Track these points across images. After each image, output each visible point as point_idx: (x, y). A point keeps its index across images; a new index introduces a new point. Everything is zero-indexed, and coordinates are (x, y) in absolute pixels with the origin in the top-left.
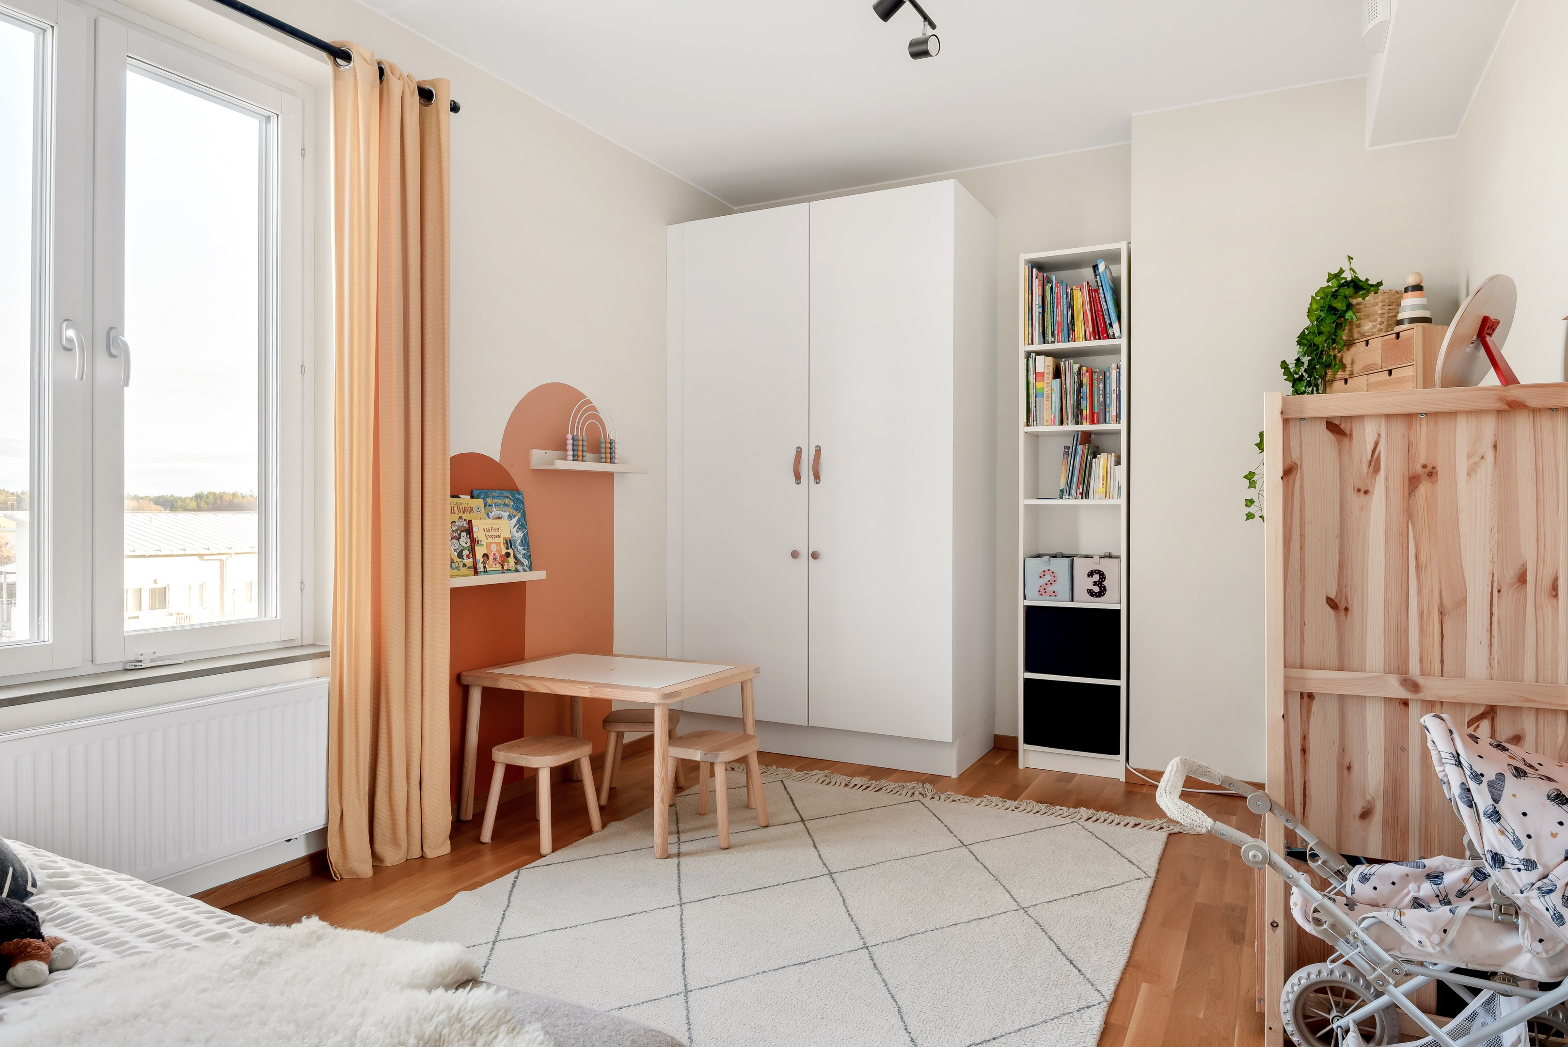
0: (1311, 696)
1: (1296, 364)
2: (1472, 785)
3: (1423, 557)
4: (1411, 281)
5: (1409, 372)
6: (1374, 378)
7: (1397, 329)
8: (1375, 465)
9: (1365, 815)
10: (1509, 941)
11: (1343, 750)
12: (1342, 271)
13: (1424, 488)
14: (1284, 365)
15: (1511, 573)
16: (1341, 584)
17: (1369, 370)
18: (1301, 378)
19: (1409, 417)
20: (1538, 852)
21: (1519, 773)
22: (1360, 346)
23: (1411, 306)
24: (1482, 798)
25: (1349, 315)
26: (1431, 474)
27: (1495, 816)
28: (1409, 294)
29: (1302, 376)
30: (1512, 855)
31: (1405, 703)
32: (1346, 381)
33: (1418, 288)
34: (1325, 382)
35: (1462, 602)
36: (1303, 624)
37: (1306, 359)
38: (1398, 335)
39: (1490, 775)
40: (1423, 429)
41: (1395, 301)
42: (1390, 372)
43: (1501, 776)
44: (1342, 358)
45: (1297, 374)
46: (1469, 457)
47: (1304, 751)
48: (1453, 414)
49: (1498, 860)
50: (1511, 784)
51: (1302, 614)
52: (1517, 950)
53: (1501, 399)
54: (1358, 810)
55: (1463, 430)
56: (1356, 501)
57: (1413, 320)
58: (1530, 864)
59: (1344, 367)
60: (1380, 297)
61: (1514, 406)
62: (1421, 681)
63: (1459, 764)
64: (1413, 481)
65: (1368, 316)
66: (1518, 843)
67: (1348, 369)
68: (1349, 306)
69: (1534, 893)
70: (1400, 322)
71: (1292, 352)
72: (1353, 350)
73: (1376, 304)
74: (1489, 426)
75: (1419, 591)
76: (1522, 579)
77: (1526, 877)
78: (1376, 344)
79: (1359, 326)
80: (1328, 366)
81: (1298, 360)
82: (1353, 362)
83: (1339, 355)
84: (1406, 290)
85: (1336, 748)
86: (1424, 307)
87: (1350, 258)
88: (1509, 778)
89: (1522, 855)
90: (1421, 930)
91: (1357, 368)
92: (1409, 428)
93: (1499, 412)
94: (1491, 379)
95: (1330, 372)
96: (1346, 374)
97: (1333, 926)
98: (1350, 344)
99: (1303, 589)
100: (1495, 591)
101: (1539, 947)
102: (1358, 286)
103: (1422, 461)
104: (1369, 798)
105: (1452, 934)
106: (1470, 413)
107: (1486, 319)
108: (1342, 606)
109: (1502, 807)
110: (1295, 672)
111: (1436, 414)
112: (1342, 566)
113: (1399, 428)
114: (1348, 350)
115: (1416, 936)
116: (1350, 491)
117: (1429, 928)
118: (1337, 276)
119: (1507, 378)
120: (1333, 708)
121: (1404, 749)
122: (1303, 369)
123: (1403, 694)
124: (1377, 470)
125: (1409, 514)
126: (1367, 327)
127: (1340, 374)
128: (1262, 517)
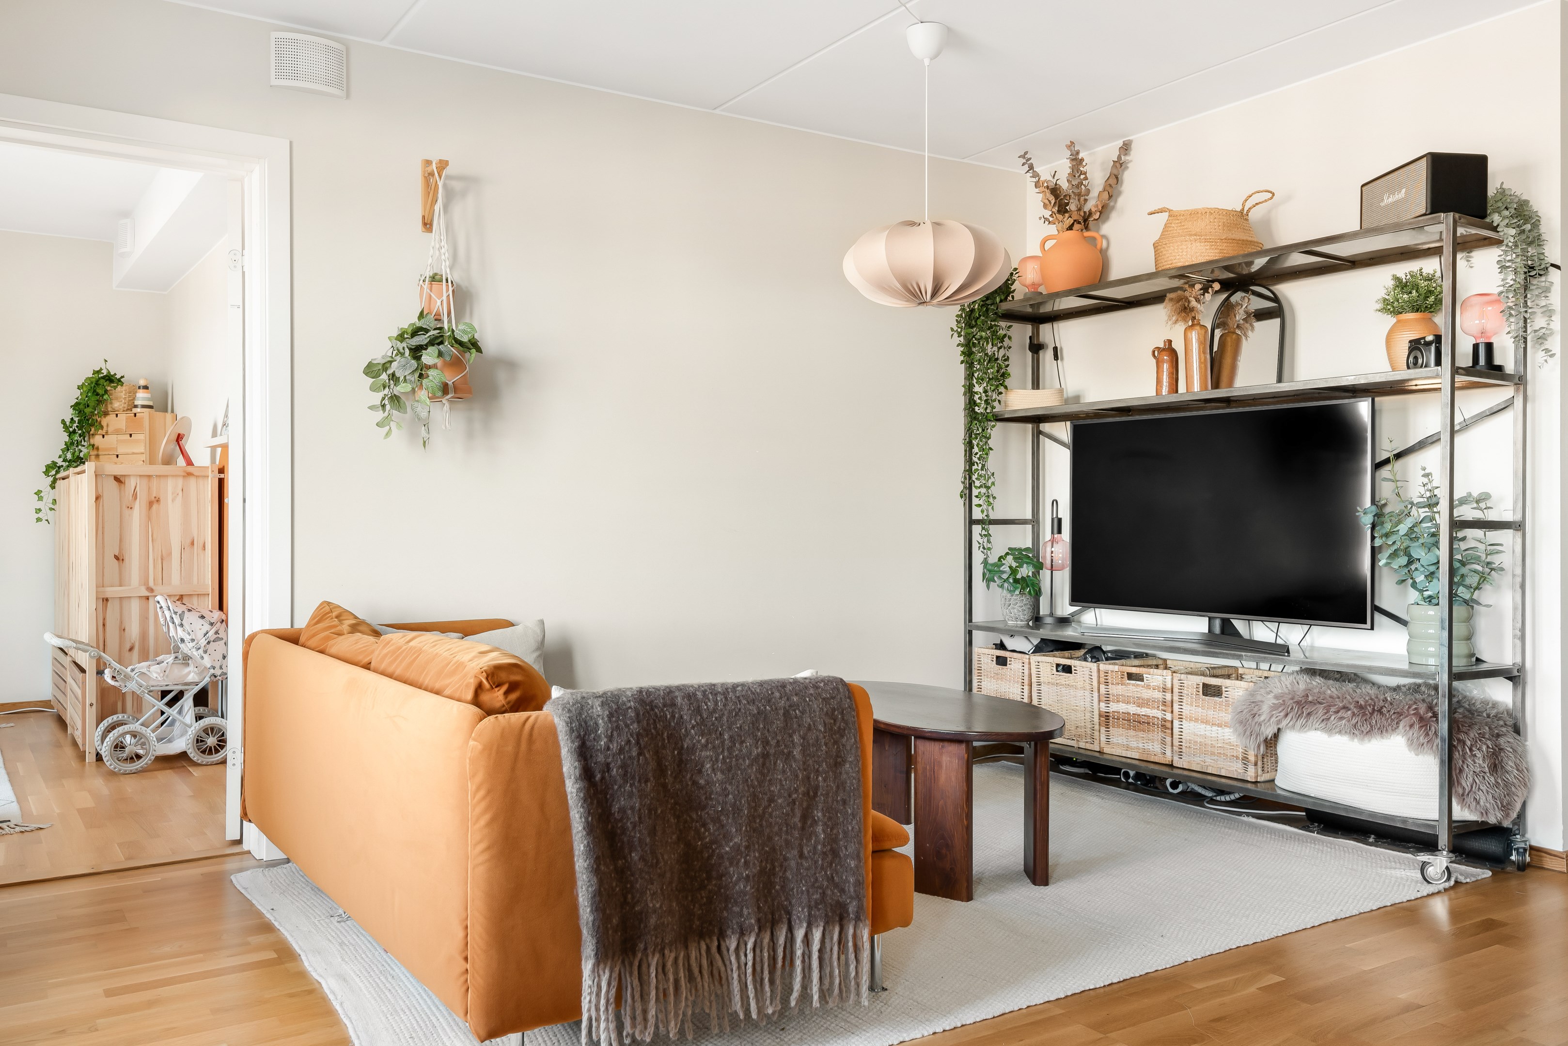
0: (107, 600)
1: (71, 422)
2: (174, 616)
3: (155, 536)
4: (142, 383)
5: (141, 437)
6: (121, 437)
7: (135, 410)
8: (135, 496)
9: (131, 649)
10: (187, 670)
11: (121, 622)
12: (101, 369)
13: (155, 507)
14: (63, 422)
15: (189, 541)
16: (121, 549)
17: (118, 432)
18: (74, 432)
19: (149, 476)
20: (195, 636)
21: (189, 610)
22: (112, 417)
23: (142, 397)
24: (177, 620)
25: (105, 397)
26: (158, 501)
27: (182, 625)
28: (141, 390)
29: (75, 430)
30: (187, 638)
31: (148, 598)
32: (103, 436)
33: (146, 388)
34: (89, 435)
35: (170, 554)
36: (103, 568)
37: (76, 419)
38: (135, 415)
39: (180, 612)
40: (155, 482)
41: (132, 393)
42: (131, 435)
43: (183, 612)
44: (100, 421)
45: (71, 427)
46: (173, 494)
47: (104, 625)
48: (166, 476)
49: (182, 640)
50: (187, 614)
51: (103, 563)
52: (189, 673)
53: (185, 471)
54: (128, 647)
55: (170, 482)
56: (127, 512)
57: (144, 406)
58: (193, 640)
59: (102, 427)
60: (124, 388)
61: (189, 474)
62: (154, 588)
63: (169, 609)
64: (151, 504)
65: (117, 399)
66: (189, 634)
67: (105, 429)
68: (106, 391)
69: (194, 650)
70: (136, 406)
71: (68, 414)
72: (108, 418)
73: (122, 392)
74: (180, 481)
75: (153, 550)
76: (193, 543)
77: (191, 645)
78: (123, 417)
79: (111, 403)
80: (92, 425)
81: (72, 419)
82: (108, 425)
83: (99, 420)
84: (139, 388)
85: (118, 621)
86: (149, 399)
87: (106, 361)
88: (186, 612)
89: (190, 637)
90: (157, 673)
91: (110, 430)
92: (149, 481)
93: (184, 476)
94: (181, 461)
95: (93, 429)
96: (103, 432)
97: (125, 676)
98: (106, 414)
99: (104, 552)
100: (183, 549)
101: (196, 669)
102: (110, 379)
103: (154, 495)
104: (133, 642)
105: (167, 672)
106: (173, 476)
107: (179, 435)
108: (121, 559)
109: (184, 622)
110: (101, 589)
111: (160, 476)
112: (121, 540)
113: (145, 481)
114: (105, 417)
115: (155, 675)
116: (124, 507)
117: (159, 671)
118: (99, 372)
119: (189, 463)
120: (117, 603)
121: (147, 618)
122: (75, 425)
123: (147, 594)
124: (136, 498)
125: (149, 518)
126: (116, 405)
127: (100, 432)
128: (47, 520)
